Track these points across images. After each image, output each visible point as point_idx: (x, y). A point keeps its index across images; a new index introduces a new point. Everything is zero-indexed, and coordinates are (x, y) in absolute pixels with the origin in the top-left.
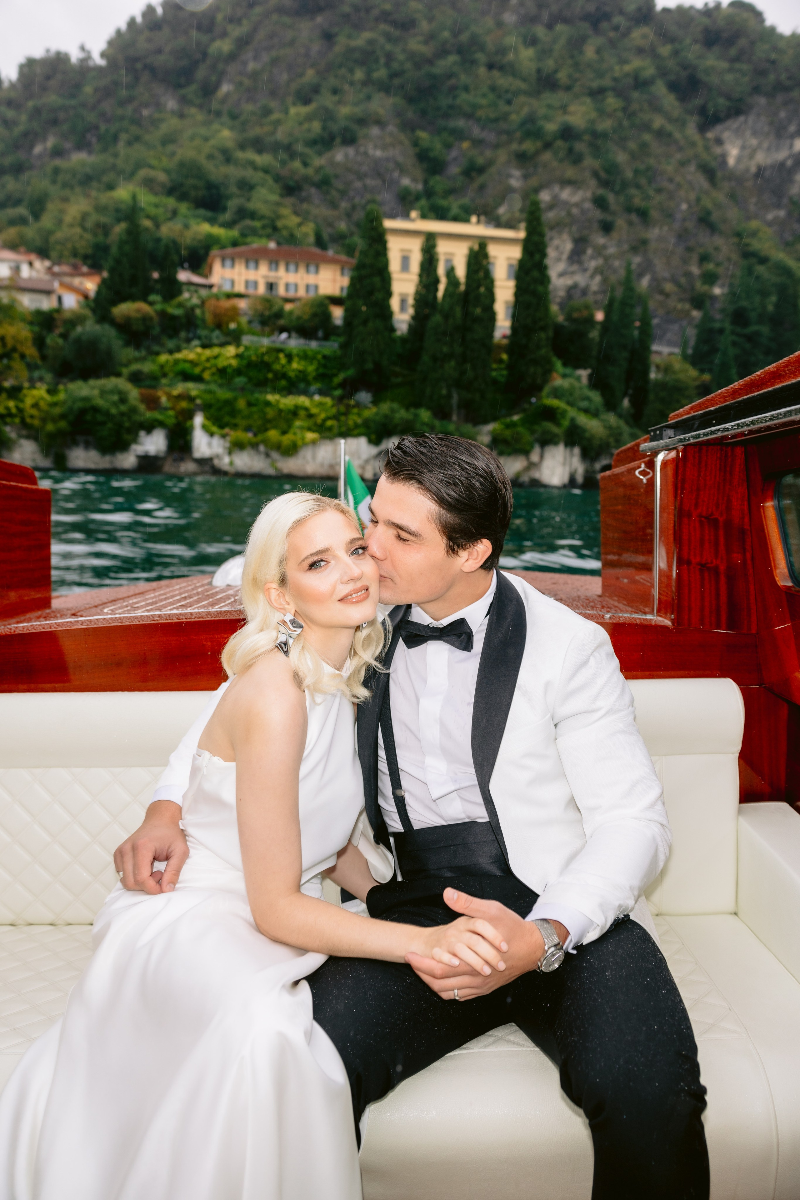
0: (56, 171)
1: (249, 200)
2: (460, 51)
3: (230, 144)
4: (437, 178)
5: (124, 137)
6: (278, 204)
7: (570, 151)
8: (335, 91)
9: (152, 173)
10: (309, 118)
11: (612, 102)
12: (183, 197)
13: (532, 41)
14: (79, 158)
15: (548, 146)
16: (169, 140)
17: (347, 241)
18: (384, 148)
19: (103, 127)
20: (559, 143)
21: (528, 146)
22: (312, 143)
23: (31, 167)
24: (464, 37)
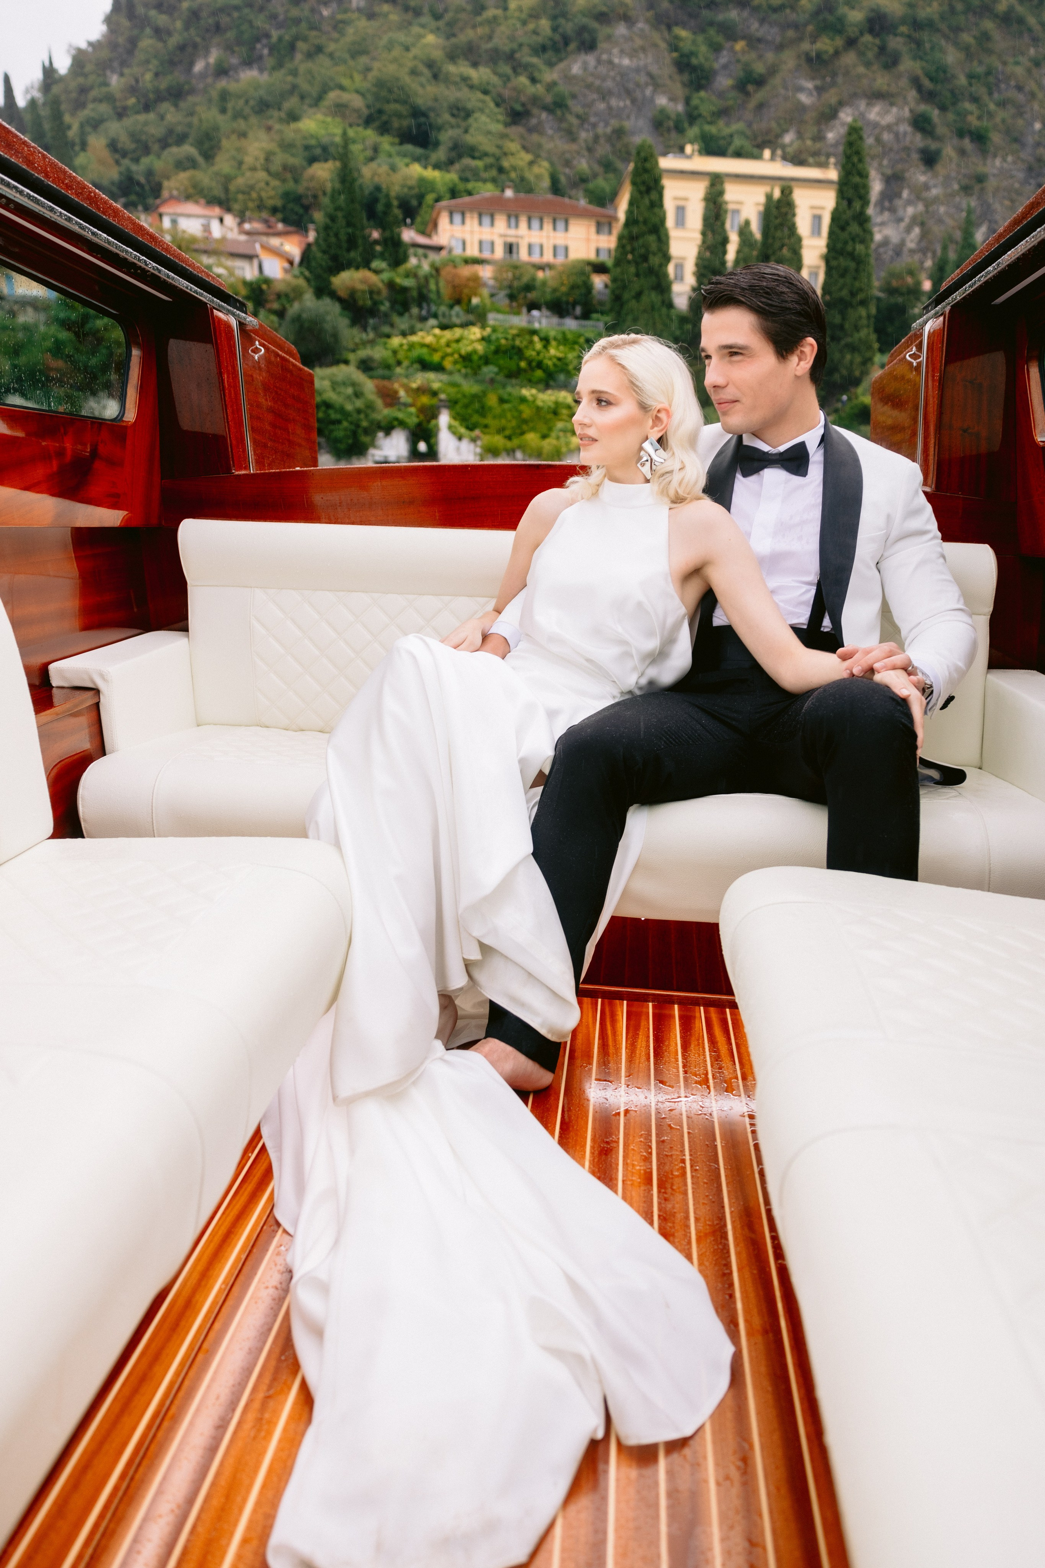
0: (224, 96)
1: (466, 131)
3: (437, 54)
4: (702, 94)
5: (301, 45)
6: (503, 136)
7: (882, 49)
9: (346, 97)
12: (384, 129)
14: (249, 75)
15: (851, 43)
16: (358, 51)
17: (591, 186)
18: (633, 54)
19: (275, 34)
20: (867, 38)
21: (825, 44)
22: (541, 49)
23: (192, 91)
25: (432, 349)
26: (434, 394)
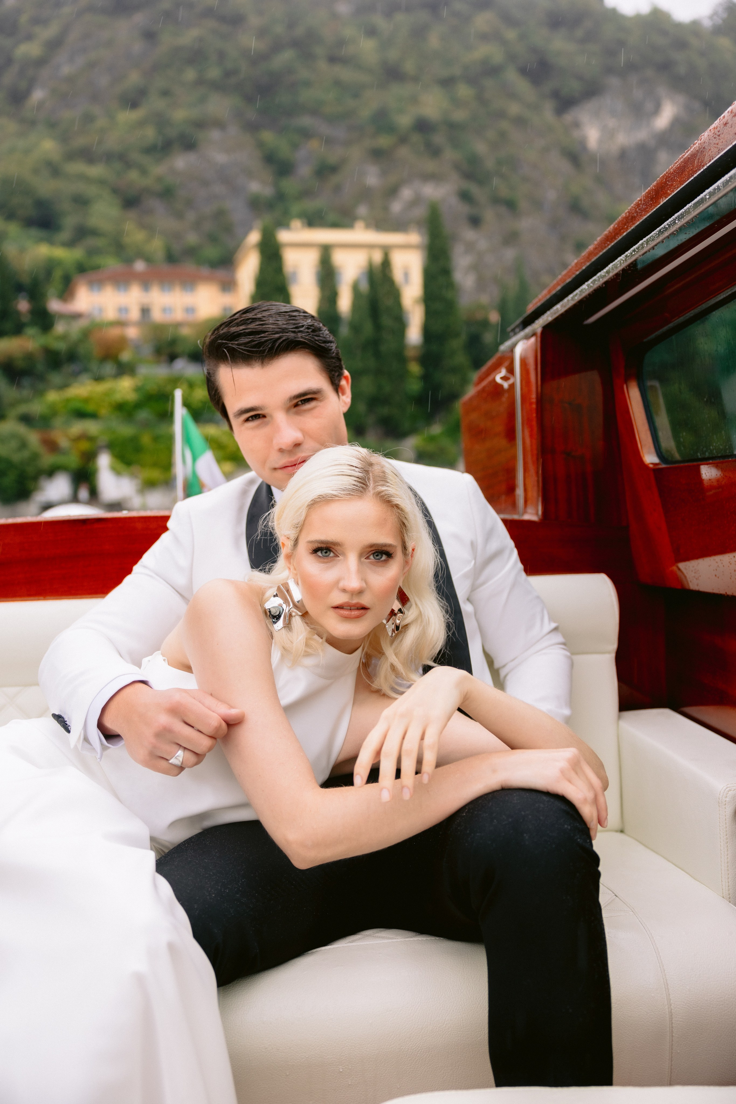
1: (87, 216)
2: (296, 44)
3: (55, 157)
4: (288, 180)
6: (120, 219)
7: (428, 144)
8: (165, 93)
10: (141, 123)
11: (464, 91)
12: (11, 217)
13: (371, 32)
15: (403, 140)
18: (228, 152)
20: (415, 137)
21: (384, 141)
22: (148, 150)
24: (300, 31)
25: (87, 400)
26: (91, 439)
